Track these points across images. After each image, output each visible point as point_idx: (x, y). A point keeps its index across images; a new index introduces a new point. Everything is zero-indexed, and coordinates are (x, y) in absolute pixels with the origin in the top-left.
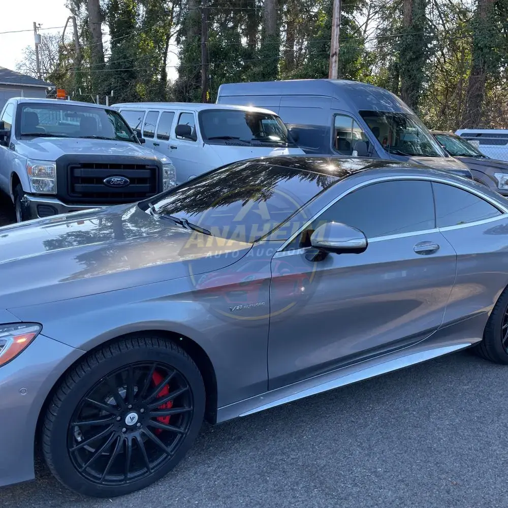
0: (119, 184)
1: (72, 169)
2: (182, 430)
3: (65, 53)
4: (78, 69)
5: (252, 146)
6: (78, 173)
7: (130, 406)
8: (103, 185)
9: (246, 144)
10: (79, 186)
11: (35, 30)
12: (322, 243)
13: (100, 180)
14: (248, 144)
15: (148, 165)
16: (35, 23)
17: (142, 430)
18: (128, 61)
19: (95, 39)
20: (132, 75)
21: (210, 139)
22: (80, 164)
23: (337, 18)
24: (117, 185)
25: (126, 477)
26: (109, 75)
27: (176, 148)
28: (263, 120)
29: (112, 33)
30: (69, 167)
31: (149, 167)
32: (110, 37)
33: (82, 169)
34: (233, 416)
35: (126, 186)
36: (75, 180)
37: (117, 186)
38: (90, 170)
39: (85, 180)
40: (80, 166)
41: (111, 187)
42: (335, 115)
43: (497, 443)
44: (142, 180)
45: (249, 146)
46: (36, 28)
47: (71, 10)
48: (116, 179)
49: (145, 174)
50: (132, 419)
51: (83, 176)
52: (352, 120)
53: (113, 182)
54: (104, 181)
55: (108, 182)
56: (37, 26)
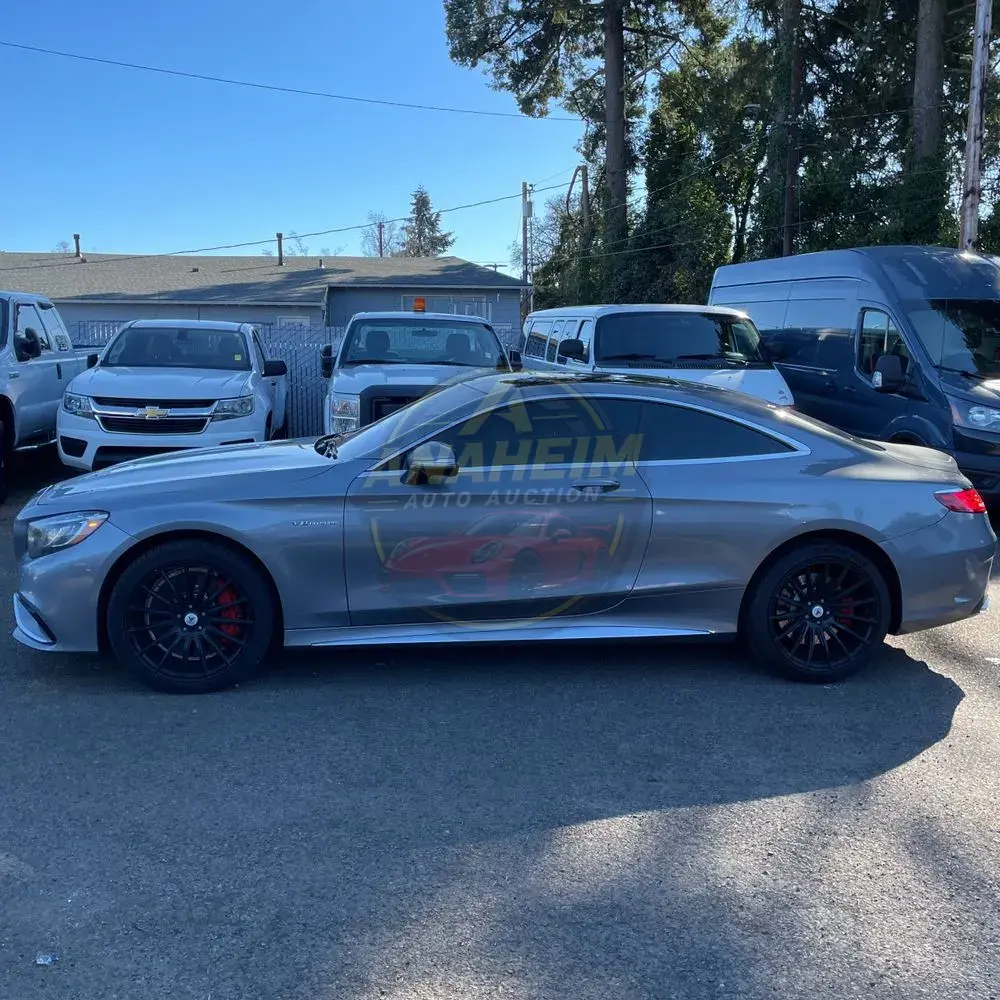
2: (243, 643)
3: (571, 227)
4: (584, 254)
5: (673, 367)
7: (191, 606)
9: (665, 364)
11: (525, 197)
14: (668, 365)
16: (525, 185)
17: (200, 633)
18: (665, 233)
19: (614, 201)
20: (669, 256)
21: (605, 359)
22: (388, 397)
23: (976, 125)
26: (630, 258)
29: (650, 184)
30: (374, 402)
32: (646, 193)
40: (388, 400)
42: (864, 310)
45: (668, 368)
46: (525, 192)
47: (584, 154)
50: (192, 619)
52: (886, 316)
56: (529, 188)
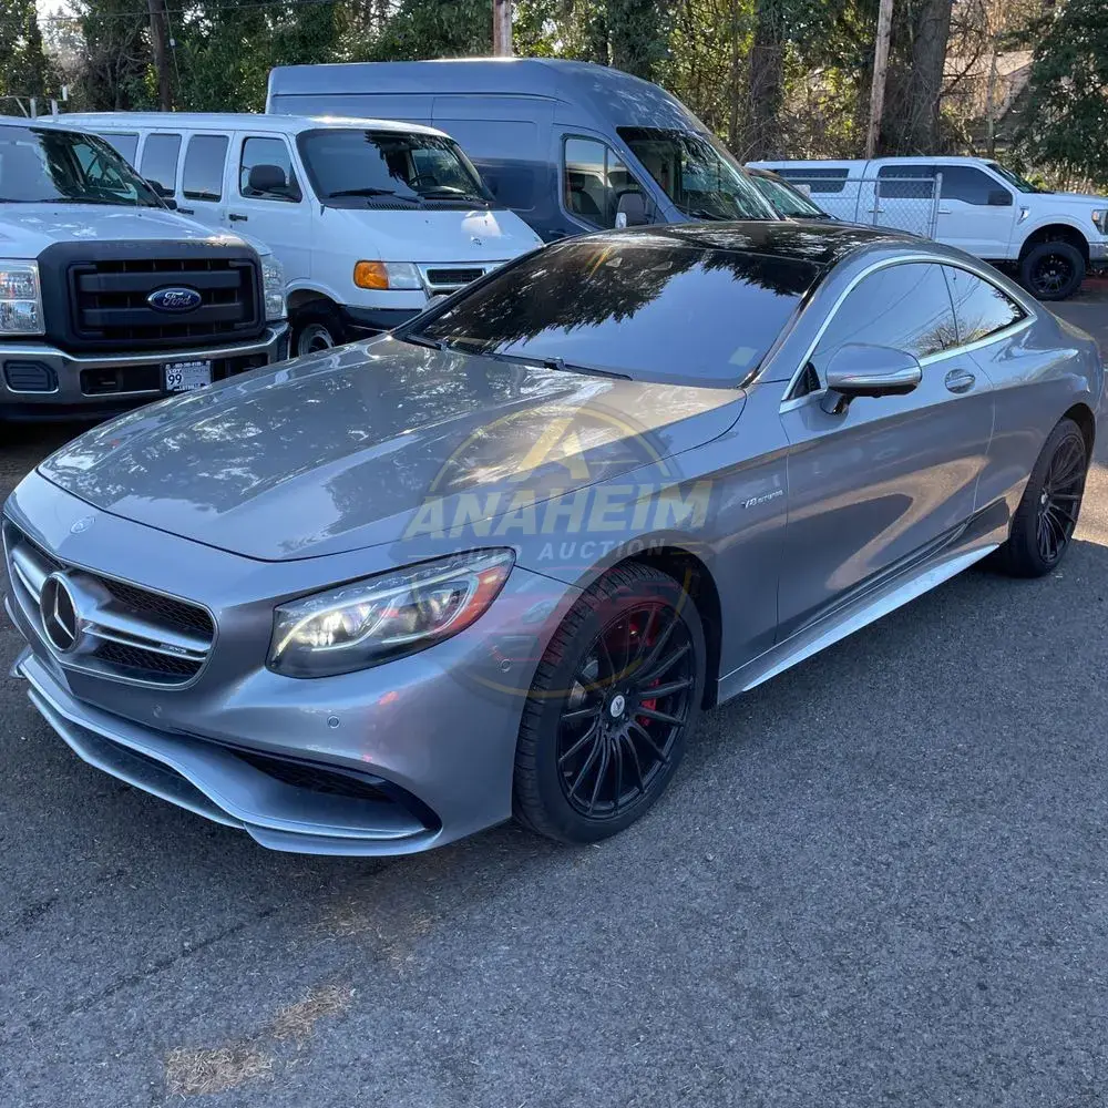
0: (181, 305)
1: (78, 273)
5: (422, 209)
6: (91, 283)
8: (148, 309)
9: (407, 203)
10: (95, 314)
12: (848, 381)
13: (138, 298)
15: (233, 260)
17: (629, 724)
21: (333, 196)
22: (93, 263)
24: (175, 306)
25: (616, 804)
27: (246, 219)
28: (413, 151)
30: (71, 269)
31: (237, 264)
33: (101, 275)
34: (735, 692)
35: (194, 309)
36: (86, 299)
37: (178, 308)
38: (117, 275)
39: (109, 299)
40: (94, 267)
41: (165, 312)
42: (565, 137)
43: (1095, 686)
44: (224, 295)
45: (416, 209)
48: (171, 294)
49: (230, 278)
50: (618, 706)
51: (103, 290)
52: (603, 147)
53: (167, 300)
54: (150, 299)
55: (159, 301)
